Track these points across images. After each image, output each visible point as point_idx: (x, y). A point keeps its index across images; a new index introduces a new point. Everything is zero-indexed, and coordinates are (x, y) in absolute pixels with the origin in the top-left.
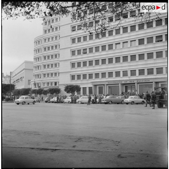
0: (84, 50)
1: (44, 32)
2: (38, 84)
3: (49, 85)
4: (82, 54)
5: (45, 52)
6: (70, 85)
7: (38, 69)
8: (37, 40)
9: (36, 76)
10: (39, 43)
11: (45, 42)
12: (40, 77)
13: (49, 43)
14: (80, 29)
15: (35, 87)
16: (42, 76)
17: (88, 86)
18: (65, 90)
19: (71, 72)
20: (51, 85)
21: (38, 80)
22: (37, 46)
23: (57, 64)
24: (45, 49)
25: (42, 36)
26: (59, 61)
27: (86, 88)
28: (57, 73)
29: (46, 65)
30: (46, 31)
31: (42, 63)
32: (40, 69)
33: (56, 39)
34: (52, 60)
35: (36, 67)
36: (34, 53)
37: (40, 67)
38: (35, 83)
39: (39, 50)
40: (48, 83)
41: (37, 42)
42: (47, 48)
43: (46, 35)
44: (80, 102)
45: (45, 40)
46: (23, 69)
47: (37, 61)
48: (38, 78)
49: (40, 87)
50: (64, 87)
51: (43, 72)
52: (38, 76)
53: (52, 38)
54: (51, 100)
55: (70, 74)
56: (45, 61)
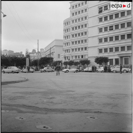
0: (110, 27)
1: (72, 14)
2: (68, 57)
3: (77, 58)
4: (108, 30)
5: (73, 31)
6: (100, 57)
7: (68, 45)
8: (66, 22)
9: (66, 50)
10: (68, 24)
11: (73, 23)
12: (69, 52)
13: (76, 23)
14: (106, 9)
15: (65, 60)
16: (71, 51)
17: (114, 58)
18: (96, 61)
19: (98, 46)
20: (79, 58)
21: (68, 54)
22: (66, 27)
23: (83, 40)
24: (73, 28)
25: (70, 18)
26: (88, 38)
27: (113, 59)
28: (83, 48)
29: (74, 42)
30: (73, 14)
31: (71, 40)
32: (69, 45)
33: (82, 20)
34: (79, 37)
35: (66, 44)
36: (64, 32)
37: (69, 44)
38: (65, 56)
39: (68, 30)
40: (76, 56)
41: (66, 23)
42: (74, 28)
43: (74, 17)
44: (114, 71)
45: (73, 21)
46: (53, 46)
47: (66, 39)
48: (68, 52)
49: (69, 59)
50: (95, 58)
51: (71, 48)
52: (67, 51)
53: (79, 19)
54: (85, 70)
55: (98, 48)
56: (73, 39)
